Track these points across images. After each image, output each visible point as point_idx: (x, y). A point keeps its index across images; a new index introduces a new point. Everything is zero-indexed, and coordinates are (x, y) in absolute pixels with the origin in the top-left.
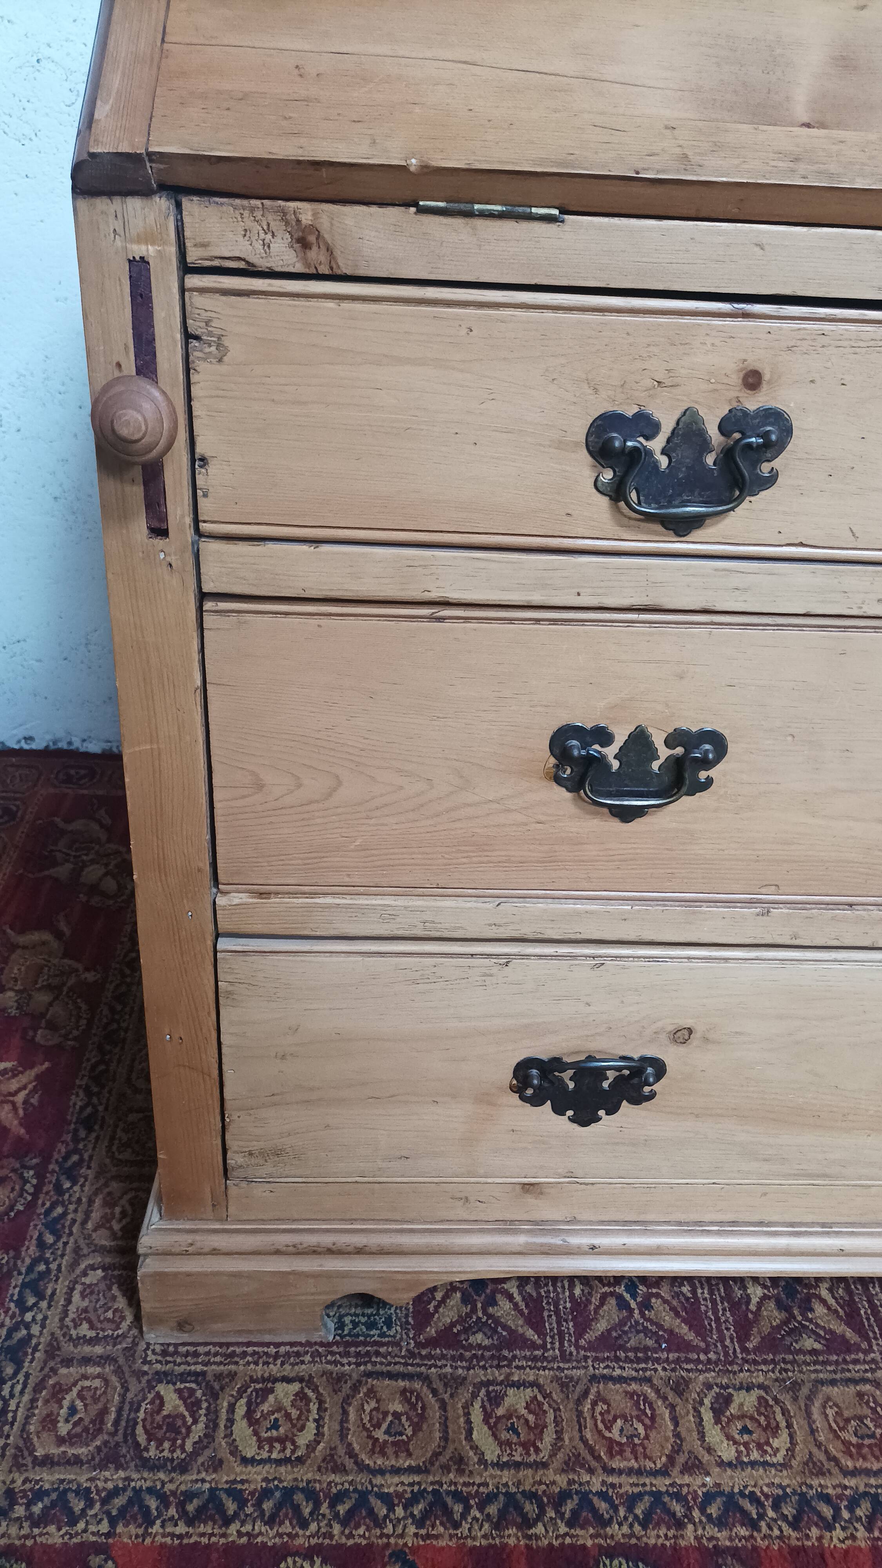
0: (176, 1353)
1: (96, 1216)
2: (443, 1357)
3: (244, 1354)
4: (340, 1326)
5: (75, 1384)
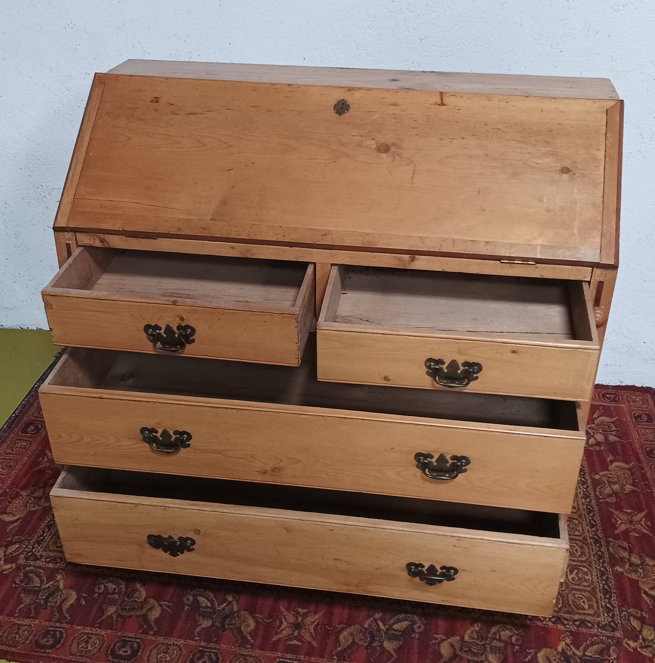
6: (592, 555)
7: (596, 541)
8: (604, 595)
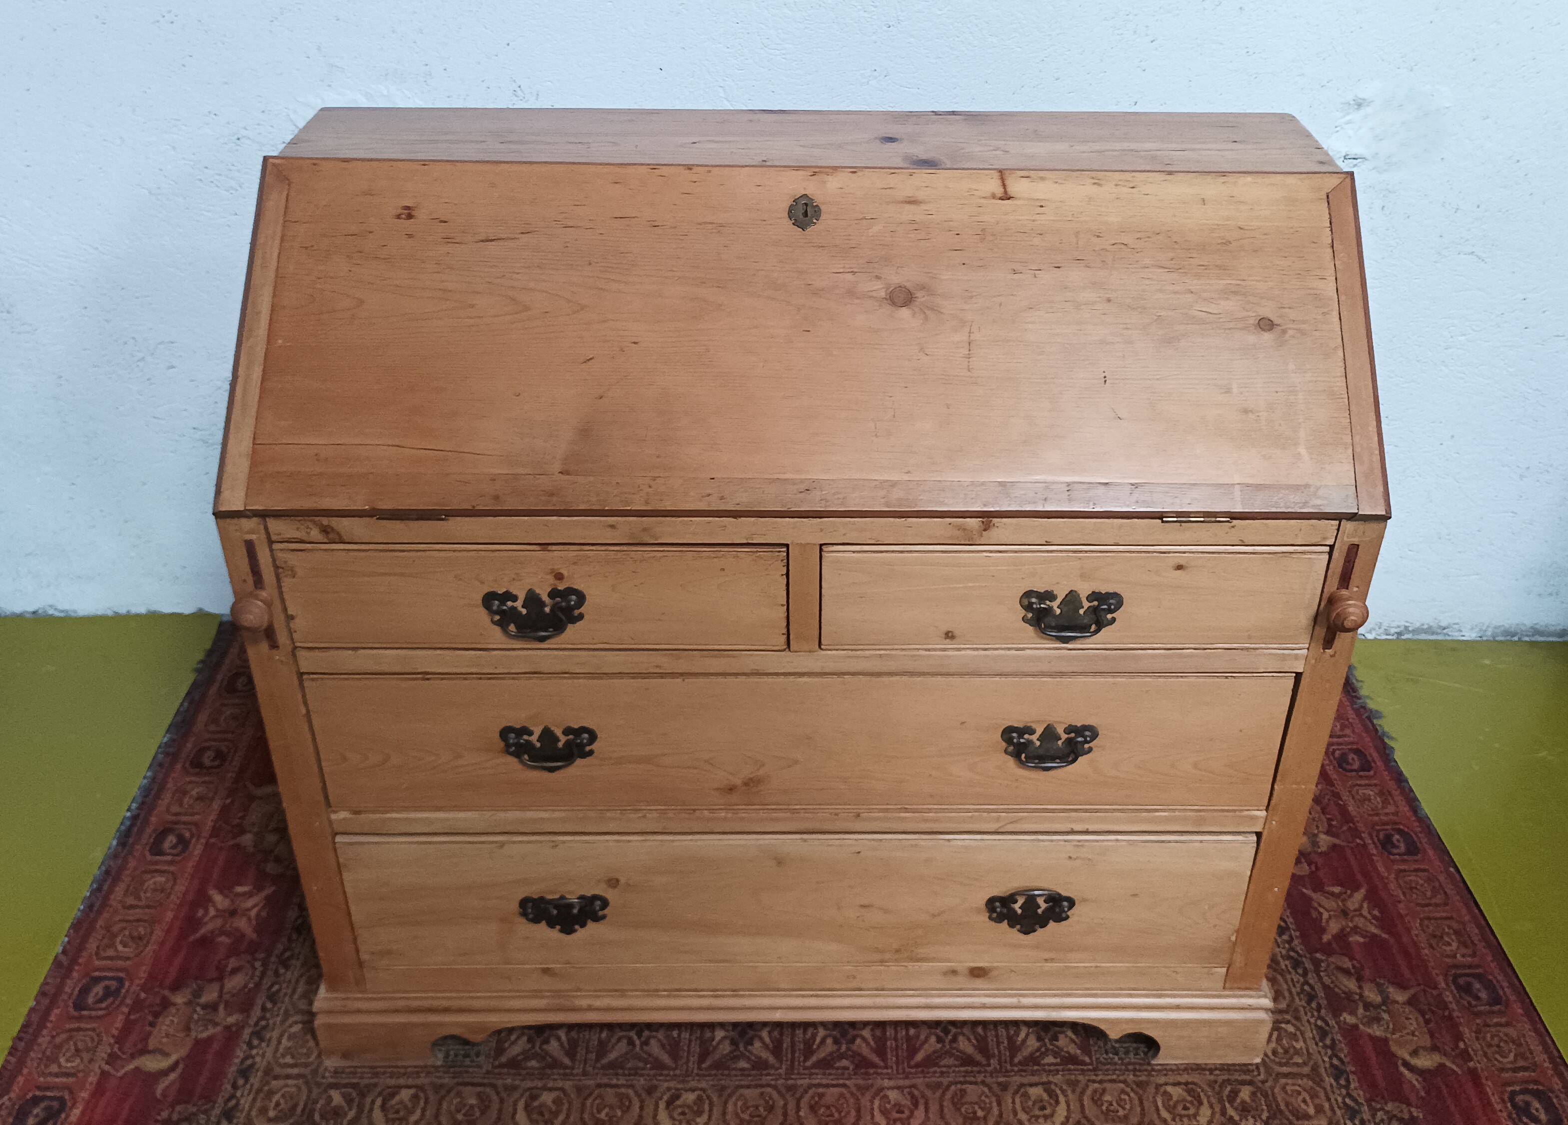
0: (343, 1073)
1: (300, 990)
2: (509, 1074)
3: (384, 1073)
4: (447, 1056)
5: (281, 1089)
6: (1295, 993)
7: (1297, 964)
8: (1337, 1079)
